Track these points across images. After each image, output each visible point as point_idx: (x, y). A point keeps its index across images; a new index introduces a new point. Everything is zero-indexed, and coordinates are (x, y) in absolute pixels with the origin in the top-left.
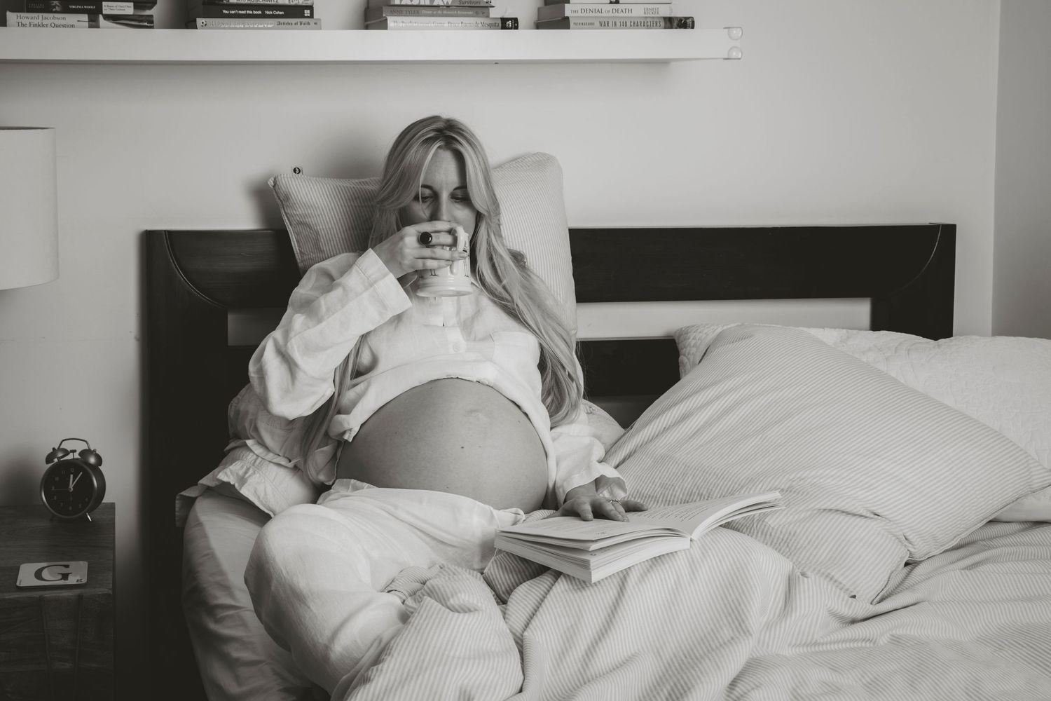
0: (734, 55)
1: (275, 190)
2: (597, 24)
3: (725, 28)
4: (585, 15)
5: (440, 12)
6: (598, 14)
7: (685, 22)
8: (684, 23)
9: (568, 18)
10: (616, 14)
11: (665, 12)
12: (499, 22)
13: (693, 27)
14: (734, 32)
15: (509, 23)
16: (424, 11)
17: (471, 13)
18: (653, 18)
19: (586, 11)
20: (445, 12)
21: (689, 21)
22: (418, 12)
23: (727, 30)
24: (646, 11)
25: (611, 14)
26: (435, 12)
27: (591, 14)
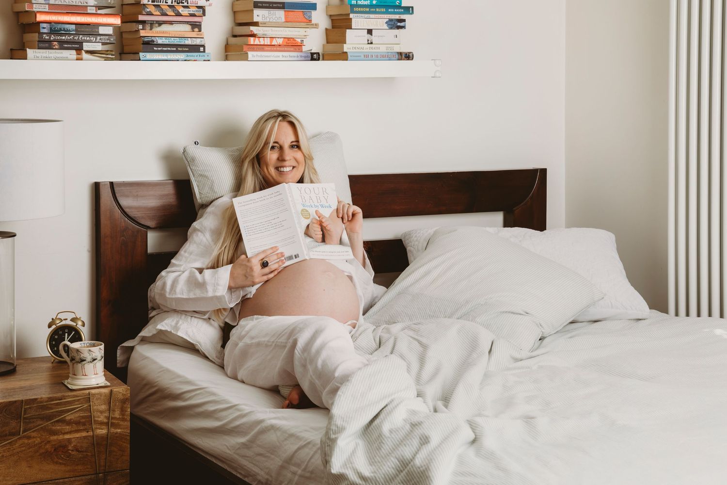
0: (438, 75)
1: (184, 155)
2: (363, 57)
3: (432, 60)
4: (354, 50)
5: (275, 49)
6: (362, 50)
7: (409, 55)
8: (408, 57)
9: (346, 53)
10: (371, 50)
11: (398, 49)
12: (310, 55)
13: (413, 59)
14: (437, 62)
15: (315, 55)
16: (266, 48)
17: (292, 49)
18: (392, 52)
19: (355, 48)
20: (278, 49)
21: (411, 55)
22: (263, 49)
23: (433, 61)
24: (387, 48)
25: (368, 50)
26: (272, 49)
27: (357, 50)
